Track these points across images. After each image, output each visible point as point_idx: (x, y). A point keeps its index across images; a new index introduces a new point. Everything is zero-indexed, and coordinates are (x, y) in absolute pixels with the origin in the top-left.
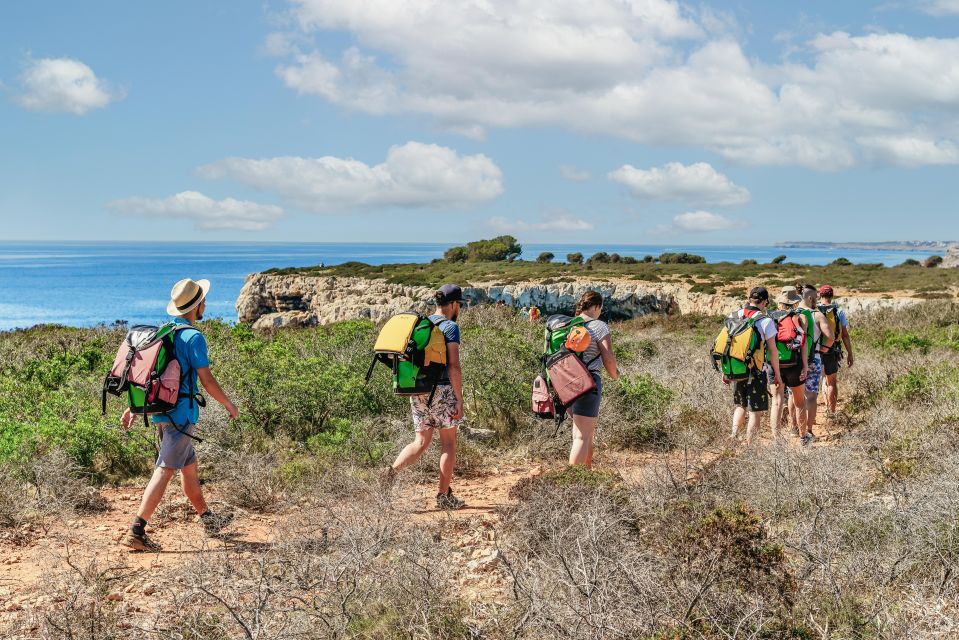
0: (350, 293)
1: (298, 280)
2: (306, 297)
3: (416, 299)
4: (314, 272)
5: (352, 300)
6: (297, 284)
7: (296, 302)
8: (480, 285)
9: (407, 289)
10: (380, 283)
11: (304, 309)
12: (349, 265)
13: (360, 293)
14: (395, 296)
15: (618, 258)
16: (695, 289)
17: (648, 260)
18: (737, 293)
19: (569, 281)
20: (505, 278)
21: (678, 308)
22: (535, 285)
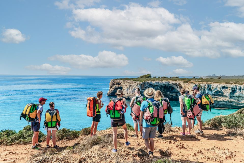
0: (127, 82)
1: (119, 80)
2: (120, 83)
3: (138, 83)
4: (121, 79)
5: (127, 84)
6: (119, 81)
7: (118, 84)
8: (148, 81)
9: (136, 82)
10: (132, 81)
11: (120, 85)
12: (126, 78)
13: (129, 82)
14: (134, 83)
15: (166, 77)
16: (184, 82)
17: (171, 78)
18: (192, 83)
19: (162, 81)
20: (151, 80)
21: (181, 85)
22: (157, 81)
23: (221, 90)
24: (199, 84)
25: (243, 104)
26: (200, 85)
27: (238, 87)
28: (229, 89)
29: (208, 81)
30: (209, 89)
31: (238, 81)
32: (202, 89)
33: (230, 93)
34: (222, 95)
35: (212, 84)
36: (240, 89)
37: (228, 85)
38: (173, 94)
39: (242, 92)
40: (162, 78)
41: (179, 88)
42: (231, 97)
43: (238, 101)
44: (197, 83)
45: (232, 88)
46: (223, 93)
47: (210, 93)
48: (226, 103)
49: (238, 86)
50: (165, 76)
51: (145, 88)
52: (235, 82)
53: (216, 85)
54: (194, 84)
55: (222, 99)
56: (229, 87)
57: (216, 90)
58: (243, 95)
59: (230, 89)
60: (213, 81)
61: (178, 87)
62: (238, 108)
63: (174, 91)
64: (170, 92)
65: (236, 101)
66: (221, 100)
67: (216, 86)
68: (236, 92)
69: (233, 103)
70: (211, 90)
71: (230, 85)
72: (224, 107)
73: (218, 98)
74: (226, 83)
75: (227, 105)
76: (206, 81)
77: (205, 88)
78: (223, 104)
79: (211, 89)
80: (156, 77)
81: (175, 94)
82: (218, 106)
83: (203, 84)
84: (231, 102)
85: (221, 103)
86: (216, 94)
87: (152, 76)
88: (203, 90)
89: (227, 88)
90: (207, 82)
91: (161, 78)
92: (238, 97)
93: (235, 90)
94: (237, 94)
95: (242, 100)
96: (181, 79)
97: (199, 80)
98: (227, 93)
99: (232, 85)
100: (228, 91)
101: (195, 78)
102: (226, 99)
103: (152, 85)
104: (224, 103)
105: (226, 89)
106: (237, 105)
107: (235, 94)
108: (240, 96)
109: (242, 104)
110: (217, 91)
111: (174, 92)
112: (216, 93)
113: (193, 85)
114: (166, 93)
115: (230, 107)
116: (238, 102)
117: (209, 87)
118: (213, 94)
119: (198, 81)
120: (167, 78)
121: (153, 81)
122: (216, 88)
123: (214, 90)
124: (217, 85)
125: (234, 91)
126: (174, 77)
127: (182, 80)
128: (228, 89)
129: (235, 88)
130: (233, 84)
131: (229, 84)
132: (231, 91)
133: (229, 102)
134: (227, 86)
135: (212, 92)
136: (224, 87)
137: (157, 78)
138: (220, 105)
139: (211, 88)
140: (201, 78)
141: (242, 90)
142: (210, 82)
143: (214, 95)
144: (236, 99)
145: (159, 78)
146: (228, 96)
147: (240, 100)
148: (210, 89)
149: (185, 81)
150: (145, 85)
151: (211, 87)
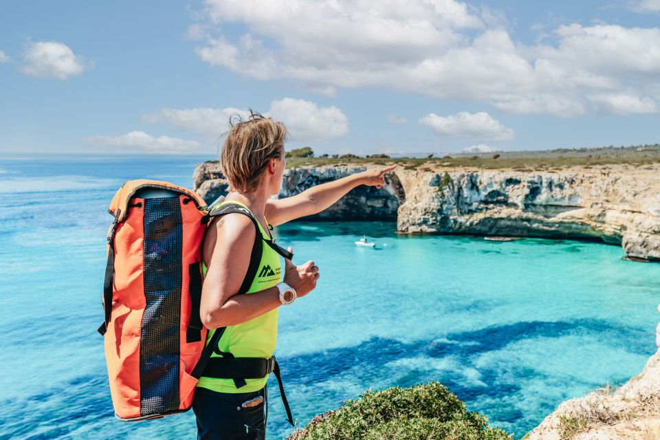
7: (219, 175)
8: (305, 168)
15: (354, 156)
16: (407, 168)
17: (368, 157)
18: (427, 170)
19: (346, 165)
20: (315, 164)
21: (397, 177)
22: (331, 167)
23: (504, 189)
24: (447, 174)
25: (557, 225)
26: (449, 176)
27: (544, 180)
28: (524, 186)
29: (468, 166)
30: (472, 188)
31: (544, 163)
32: (453, 186)
33: (527, 196)
34: (505, 203)
35: (479, 173)
36: (550, 184)
37: (520, 173)
38: (376, 202)
39: (554, 192)
40: (345, 159)
41: (390, 184)
42: (527, 206)
43: (546, 216)
44: (441, 172)
45: (532, 182)
46: (507, 197)
47: (476, 197)
48: (514, 224)
49: (546, 176)
50: (352, 154)
51: (297, 188)
52: (537, 166)
53: (491, 176)
54: (433, 172)
55: (504, 212)
56: (522, 180)
57: (489, 190)
58: (556, 200)
59: (526, 184)
60: (480, 164)
61: (388, 183)
62: (543, 235)
63: (379, 193)
64: (368, 198)
65: (540, 217)
66: (503, 215)
67: (490, 178)
68: (540, 193)
69: (531, 223)
70: (478, 190)
71: (526, 174)
72: (510, 234)
73: (495, 210)
74: (516, 168)
75: (517, 229)
76: (464, 166)
77: (462, 183)
78: (507, 226)
79: (477, 187)
80: (327, 155)
81: (380, 201)
82: (493, 231)
83: (456, 174)
84: (528, 220)
85: (502, 223)
86: (490, 200)
87: (314, 153)
88: (456, 190)
89: (517, 182)
90: (466, 168)
91: (342, 158)
92: (545, 206)
93: (538, 188)
94: (542, 198)
95: (554, 215)
96: (397, 161)
97: (443, 162)
98: (518, 196)
99: (532, 174)
100: (519, 192)
101: (433, 157)
102: (516, 213)
103: (317, 177)
104: (509, 223)
105: (517, 186)
106: (541, 227)
107: (538, 197)
108: (550, 203)
109: (553, 224)
110: (494, 191)
111: (378, 198)
112: (492, 197)
113: (429, 177)
114: (356, 200)
115: (525, 233)
116: (546, 219)
117: (471, 180)
118: (483, 198)
119: (443, 166)
120: (358, 158)
121: (318, 166)
122: (490, 185)
123: (485, 189)
124: (494, 176)
125: (535, 191)
126: (376, 156)
127: (400, 163)
128: (521, 184)
129: (537, 183)
130: (532, 171)
131: (523, 171)
132: (527, 191)
133: (523, 220)
134: (518, 178)
135: (479, 194)
136: (510, 181)
137: (330, 157)
138: (501, 229)
139: (478, 184)
140: (448, 157)
141: (556, 186)
142: (474, 166)
143: (486, 202)
144: (540, 211)
145: (336, 157)
146: (520, 204)
147: (550, 214)
148: (474, 186)
149: (407, 165)
150: (298, 179)
151: (478, 180)
